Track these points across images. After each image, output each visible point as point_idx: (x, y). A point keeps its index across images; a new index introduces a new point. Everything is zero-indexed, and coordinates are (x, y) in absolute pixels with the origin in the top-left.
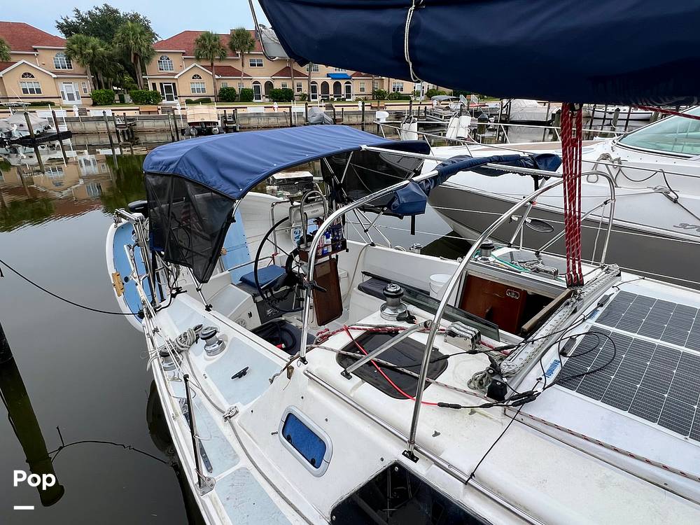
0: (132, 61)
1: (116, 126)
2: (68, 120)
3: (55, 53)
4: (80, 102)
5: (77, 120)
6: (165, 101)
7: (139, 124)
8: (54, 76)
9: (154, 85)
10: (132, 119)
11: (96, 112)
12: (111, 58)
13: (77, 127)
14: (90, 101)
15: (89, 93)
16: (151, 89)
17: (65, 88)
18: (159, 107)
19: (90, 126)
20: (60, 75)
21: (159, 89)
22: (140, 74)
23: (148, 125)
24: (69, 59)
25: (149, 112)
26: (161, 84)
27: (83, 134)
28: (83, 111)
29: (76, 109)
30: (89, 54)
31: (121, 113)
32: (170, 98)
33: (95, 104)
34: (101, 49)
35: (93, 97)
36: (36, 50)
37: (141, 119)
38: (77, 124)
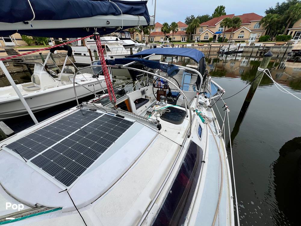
0: (287, 22)
1: (259, 50)
2: (245, 47)
3: (257, 22)
4: (254, 40)
5: (248, 47)
6: (292, 40)
7: (271, 49)
8: (251, 31)
9: (292, 33)
10: (269, 48)
11: (258, 44)
12: (278, 22)
15: (260, 37)
16: (289, 34)
17: (252, 36)
18: (287, 42)
19: (251, 49)
20: (254, 31)
21: (293, 35)
22: (287, 28)
23: (275, 50)
24: (260, 24)
25: (279, 45)
26: (296, 32)
27: (247, 52)
28: (252, 44)
29: (250, 43)
30: (268, 22)
31: (264, 45)
32: (296, 38)
33: (259, 41)
35: (259, 39)
36: (250, 22)
37: (273, 47)
38: (247, 49)
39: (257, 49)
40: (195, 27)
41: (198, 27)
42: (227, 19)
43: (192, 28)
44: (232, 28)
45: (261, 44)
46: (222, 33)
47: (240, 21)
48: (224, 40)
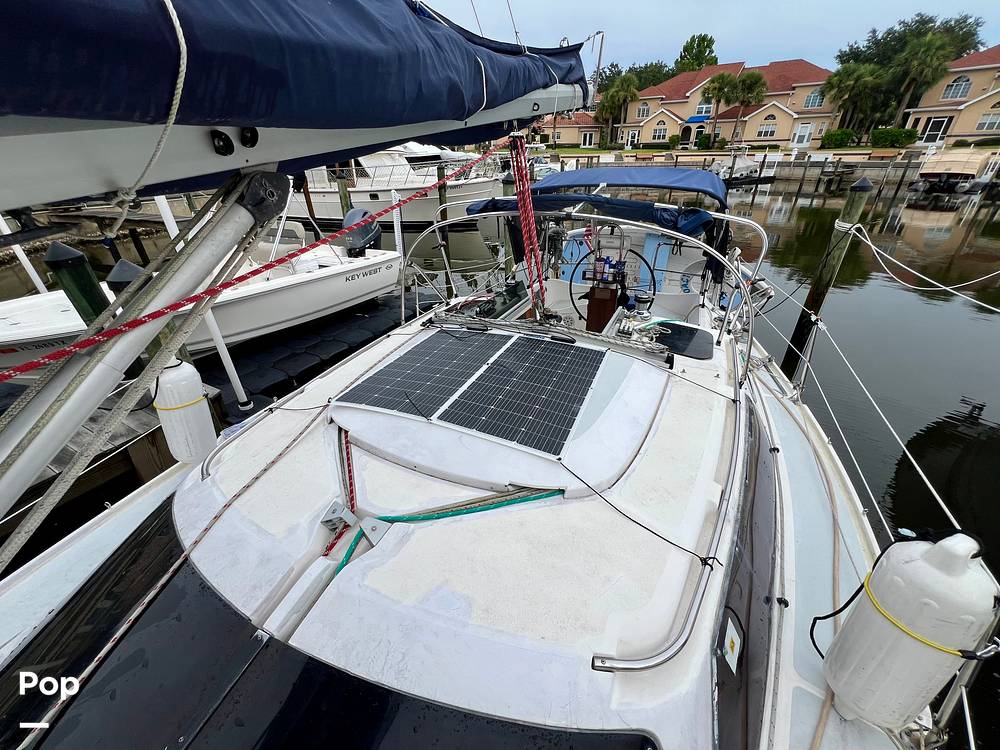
0: (902, 89)
1: (822, 172)
2: (781, 164)
3: (813, 89)
4: (805, 144)
5: (788, 164)
6: (919, 143)
7: (858, 173)
8: (796, 116)
9: (917, 121)
10: (851, 166)
11: (818, 156)
12: (876, 89)
13: (786, 172)
14: (819, 145)
15: (823, 133)
16: (908, 126)
17: (800, 129)
18: (903, 151)
19: (798, 172)
20: (804, 116)
21: (920, 128)
22: (904, 107)
23: (871, 174)
24: (823, 94)
25: (882, 158)
26: (929, 119)
27: (787, 180)
28: (801, 155)
29: (794, 153)
30: (847, 87)
31: (837, 158)
32: (932, 139)
33: (822, 147)
34: (871, 79)
35: (823, 139)
36: (794, 88)
37: (865, 166)
38: (787, 169)
39: (817, 171)
40: (625, 101)
41: (632, 101)
42: (722, 77)
43: (613, 103)
44: (737, 104)
45: (829, 156)
46: (709, 121)
47: (764, 84)
48: (715, 141)
